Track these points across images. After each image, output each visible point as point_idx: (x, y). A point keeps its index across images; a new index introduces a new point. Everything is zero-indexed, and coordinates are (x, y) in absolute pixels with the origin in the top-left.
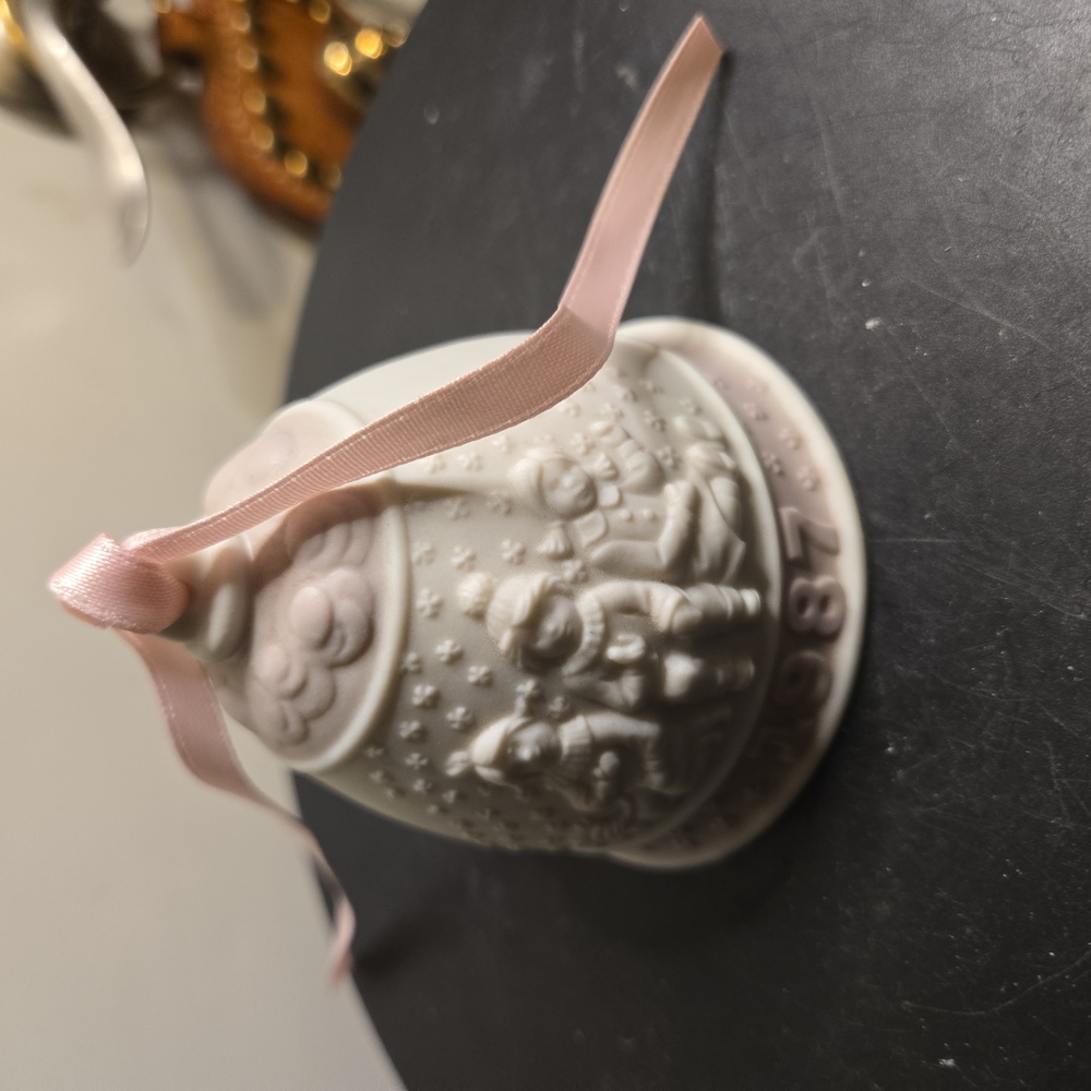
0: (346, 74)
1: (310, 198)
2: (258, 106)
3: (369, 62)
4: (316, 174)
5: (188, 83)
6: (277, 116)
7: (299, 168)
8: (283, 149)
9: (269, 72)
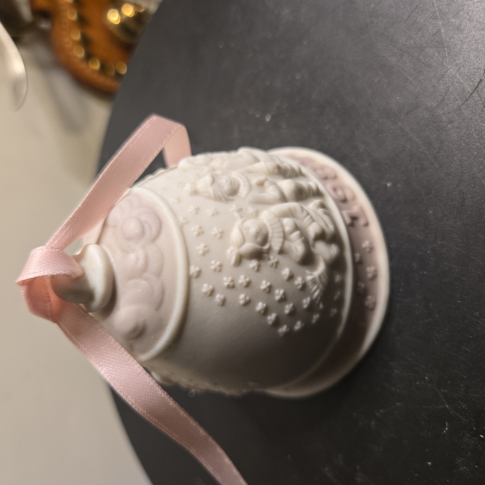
0: (118, 23)
1: (102, 80)
2: (77, 37)
3: (128, 18)
4: (104, 69)
5: (44, 25)
6: (86, 42)
7: (96, 66)
8: (89, 57)
9: (82, 21)
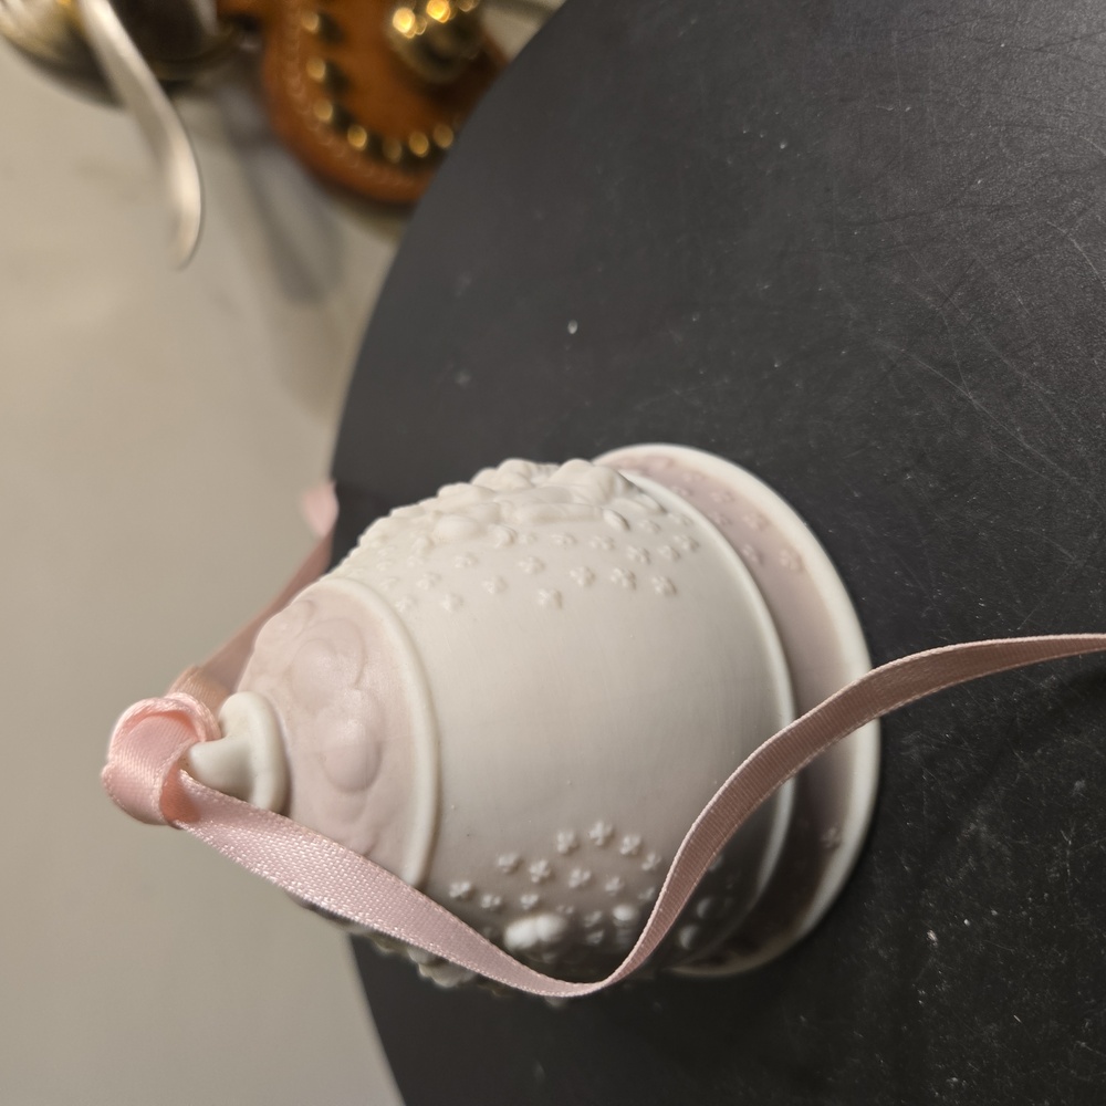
0: (411, 37)
1: (370, 174)
2: (319, 72)
3: (436, 26)
4: (376, 149)
5: (248, 45)
6: (338, 84)
7: (360, 141)
8: (344, 122)
9: (332, 33)
